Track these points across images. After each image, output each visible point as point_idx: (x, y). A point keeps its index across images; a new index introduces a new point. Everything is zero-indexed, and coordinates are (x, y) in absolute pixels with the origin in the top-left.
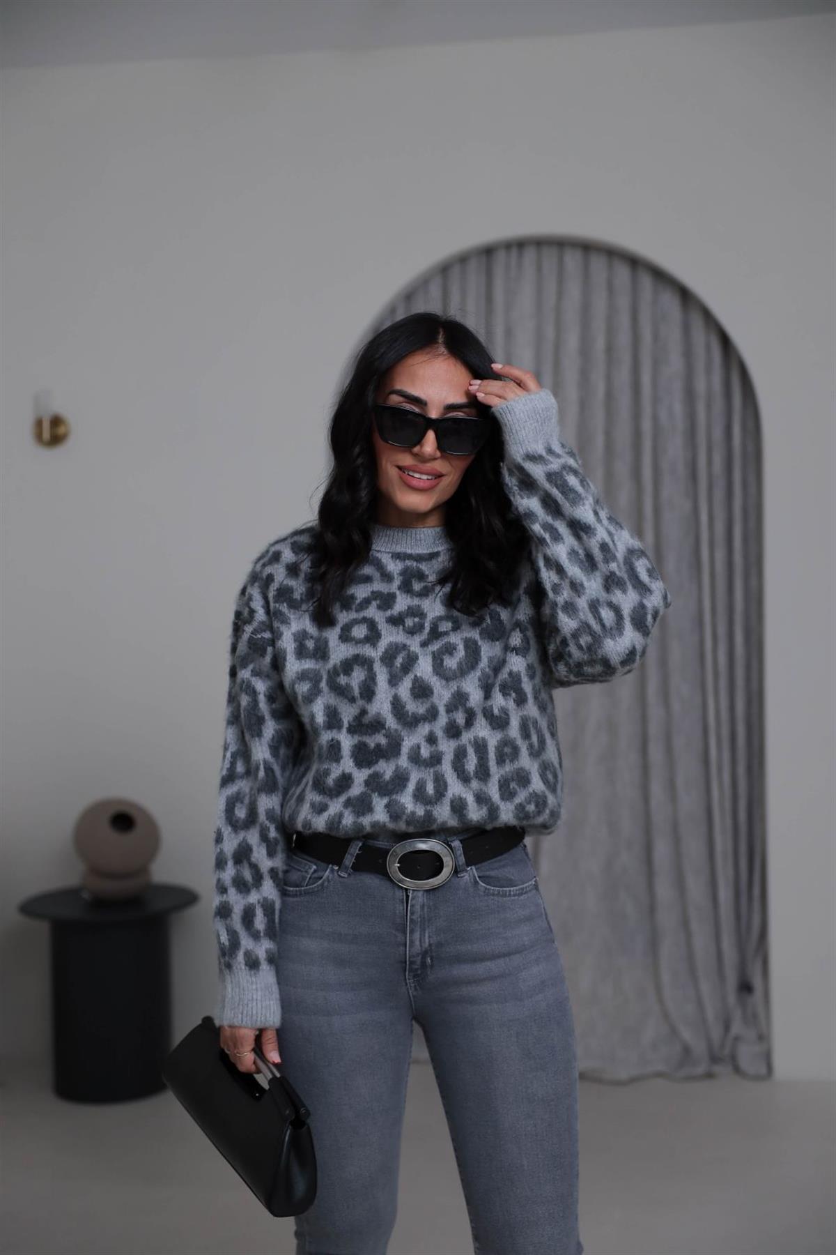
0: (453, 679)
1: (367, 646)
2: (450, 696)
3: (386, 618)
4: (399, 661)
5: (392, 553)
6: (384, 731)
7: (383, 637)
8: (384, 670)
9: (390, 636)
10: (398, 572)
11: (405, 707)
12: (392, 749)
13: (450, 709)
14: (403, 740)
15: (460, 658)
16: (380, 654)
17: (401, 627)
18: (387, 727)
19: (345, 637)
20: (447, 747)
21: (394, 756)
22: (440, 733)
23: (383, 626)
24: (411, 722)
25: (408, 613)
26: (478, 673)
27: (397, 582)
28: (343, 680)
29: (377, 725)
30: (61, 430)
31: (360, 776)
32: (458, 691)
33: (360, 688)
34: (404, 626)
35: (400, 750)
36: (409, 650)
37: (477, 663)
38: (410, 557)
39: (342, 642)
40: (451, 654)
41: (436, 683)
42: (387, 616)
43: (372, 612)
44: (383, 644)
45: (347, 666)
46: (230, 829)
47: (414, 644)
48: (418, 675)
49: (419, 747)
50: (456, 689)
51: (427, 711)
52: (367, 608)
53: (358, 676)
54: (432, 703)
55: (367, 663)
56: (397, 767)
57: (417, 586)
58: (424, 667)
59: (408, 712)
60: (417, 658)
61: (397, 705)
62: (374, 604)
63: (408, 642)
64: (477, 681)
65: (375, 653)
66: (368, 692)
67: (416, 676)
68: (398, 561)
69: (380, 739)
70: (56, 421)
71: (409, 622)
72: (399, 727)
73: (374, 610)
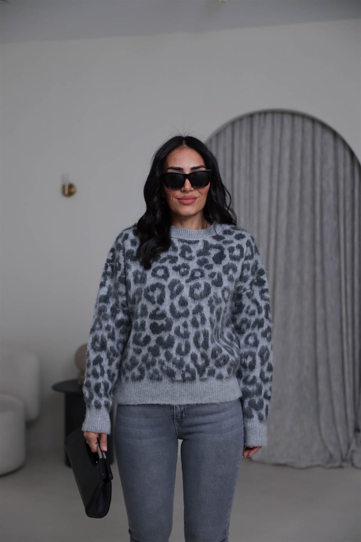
0: (197, 299)
1: (163, 279)
2: (195, 306)
3: (173, 267)
4: (176, 288)
5: (178, 239)
6: (165, 319)
7: (170, 276)
8: (169, 291)
9: (174, 276)
10: (180, 247)
11: (175, 309)
12: (168, 327)
13: (195, 312)
14: (173, 324)
15: (202, 291)
16: (168, 284)
17: (178, 272)
18: (167, 317)
19: (154, 274)
20: (192, 331)
21: (168, 330)
22: (189, 323)
23: (171, 271)
24: (178, 316)
25: (182, 266)
26: (208, 299)
27: (179, 252)
28: (151, 294)
29: (163, 316)
30: (73, 190)
31: (154, 337)
32: (198, 305)
33: (158, 298)
34: (180, 272)
35: (171, 328)
36: (180, 284)
37: (209, 294)
38: (186, 241)
39: (152, 276)
40: (198, 288)
41: (190, 300)
42: (173, 266)
43: (167, 264)
44: (170, 279)
45: (153, 288)
46: (93, 350)
47: (183, 281)
48: (183, 296)
49: (179, 327)
50: (198, 304)
51: (185, 312)
52: (165, 262)
53: (158, 292)
54: (187, 308)
55: (162, 287)
56: (170, 335)
57: (187, 255)
58: (186, 293)
59: (176, 311)
60: (183, 288)
61: (172, 308)
62: (168, 260)
63: (181, 280)
64: (207, 302)
65: (166, 283)
66: (161, 300)
67: (182, 296)
68: (180, 242)
69: (163, 322)
70: (71, 186)
71: (182, 270)
72: (172, 318)
73: (168, 263)
